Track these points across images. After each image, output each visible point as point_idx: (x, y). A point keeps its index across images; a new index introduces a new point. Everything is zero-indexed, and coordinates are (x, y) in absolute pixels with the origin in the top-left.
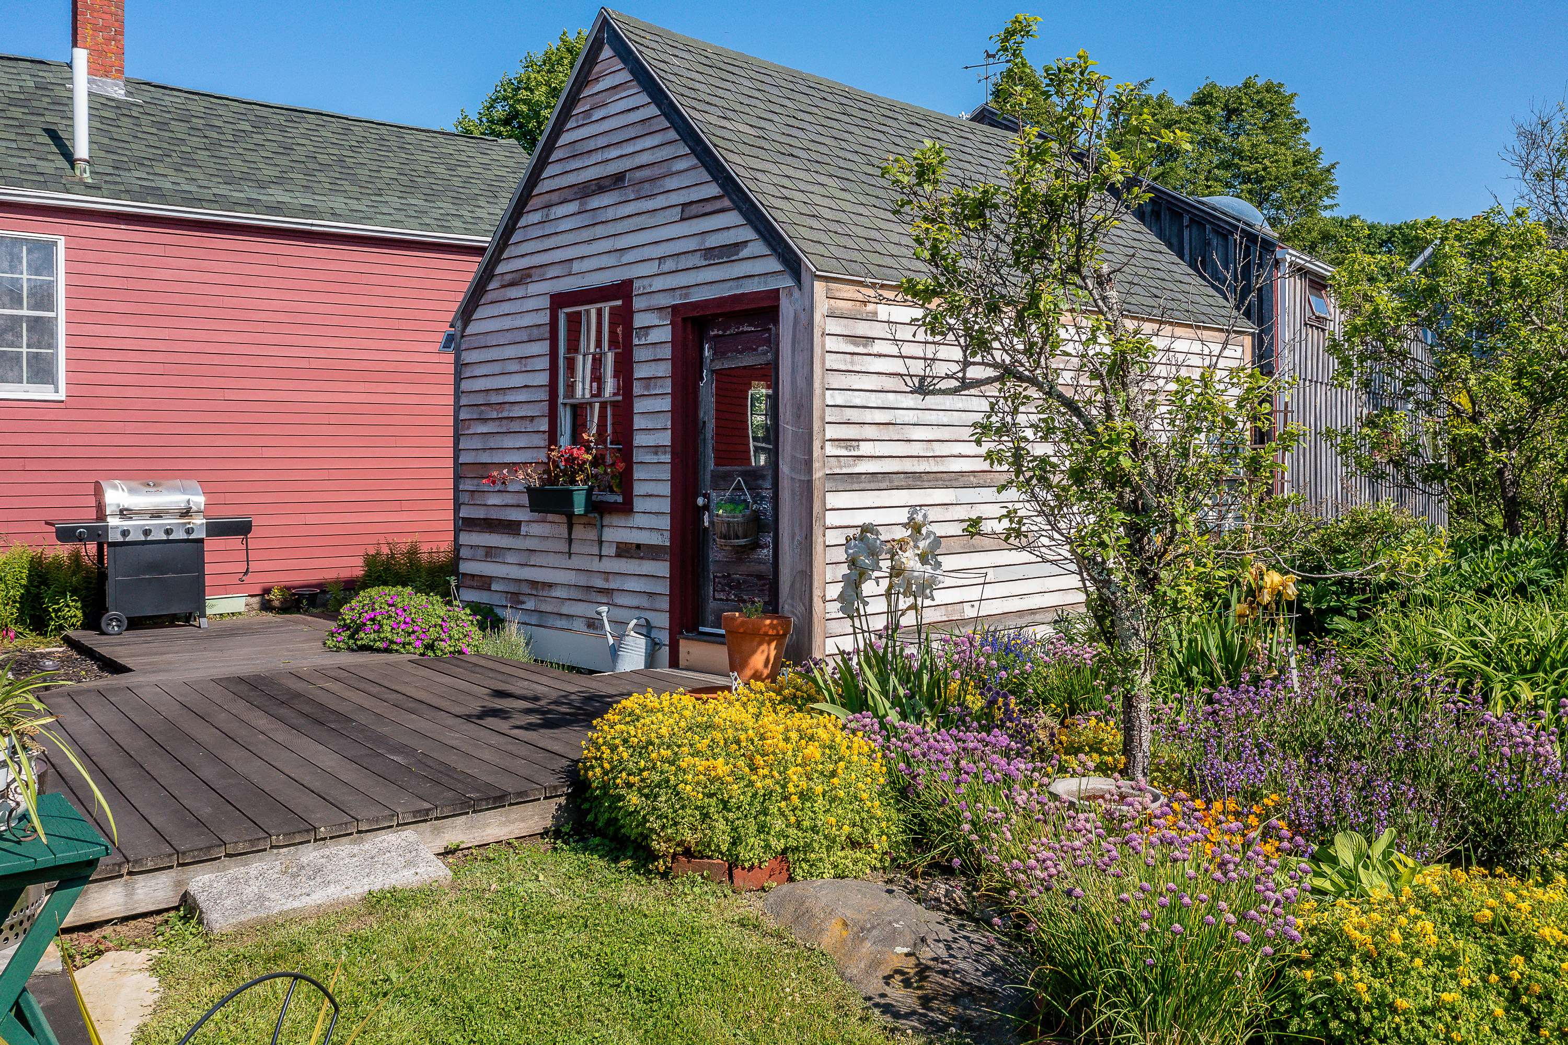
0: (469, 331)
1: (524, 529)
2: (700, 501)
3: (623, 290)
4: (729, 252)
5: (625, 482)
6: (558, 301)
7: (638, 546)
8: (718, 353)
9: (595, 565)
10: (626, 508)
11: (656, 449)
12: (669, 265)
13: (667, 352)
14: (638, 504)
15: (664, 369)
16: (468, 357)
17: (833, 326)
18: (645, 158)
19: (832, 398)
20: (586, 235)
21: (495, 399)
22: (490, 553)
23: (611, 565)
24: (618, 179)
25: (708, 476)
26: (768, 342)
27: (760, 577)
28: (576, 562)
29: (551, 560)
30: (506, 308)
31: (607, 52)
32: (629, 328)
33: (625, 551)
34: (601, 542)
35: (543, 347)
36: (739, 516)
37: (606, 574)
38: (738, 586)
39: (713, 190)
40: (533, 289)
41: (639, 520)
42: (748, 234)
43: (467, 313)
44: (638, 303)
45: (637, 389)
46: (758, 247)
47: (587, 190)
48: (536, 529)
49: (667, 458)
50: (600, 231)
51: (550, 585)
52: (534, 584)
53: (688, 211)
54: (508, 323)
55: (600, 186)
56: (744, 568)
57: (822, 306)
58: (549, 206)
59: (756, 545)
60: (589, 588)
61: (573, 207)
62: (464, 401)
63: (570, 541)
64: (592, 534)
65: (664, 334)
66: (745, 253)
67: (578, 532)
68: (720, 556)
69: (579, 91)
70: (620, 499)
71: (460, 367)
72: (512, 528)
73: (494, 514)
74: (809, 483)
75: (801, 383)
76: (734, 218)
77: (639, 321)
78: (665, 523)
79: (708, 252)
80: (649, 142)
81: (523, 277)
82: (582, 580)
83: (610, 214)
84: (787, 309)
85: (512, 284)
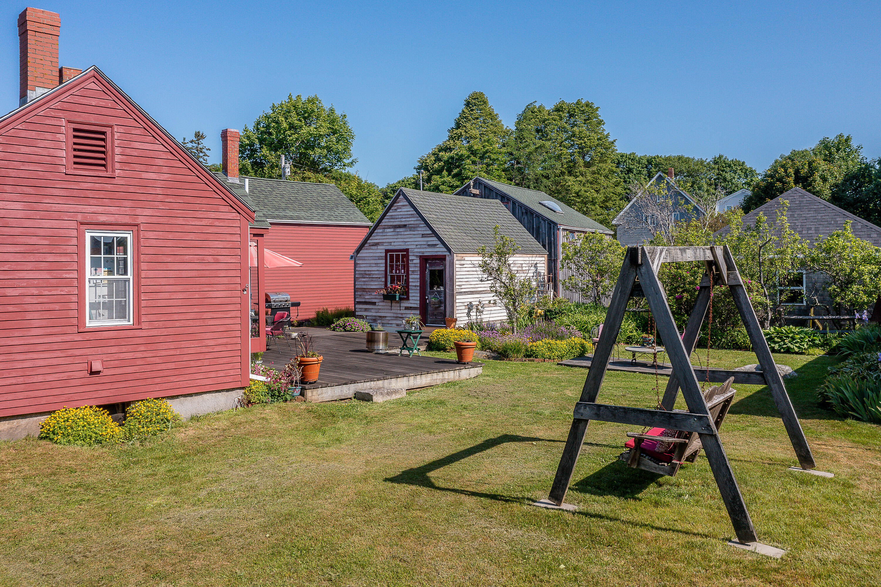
0: (358, 255)
1: (377, 304)
2: (427, 297)
3: (407, 250)
4: (434, 245)
5: (407, 293)
6: (387, 251)
7: (411, 307)
8: (430, 266)
9: (399, 312)
10: (408, 299)
11: (415, 286)
12: (418, 247)
13: (419, 265)
14: (410, 298)
15: (418, 269)
16: (358, 262)
17: (457, 262)
18: (412, 222)
19: (457, 277)
20: (396, 237)
21: (367, 273)
22: (366, 310)
23: (402, 312)
24: (405, 226)
25: (428, 292)
26: (443, 264)
27: (441, 313)
28: (393, 311)
29: (386, 311)
30: (371, 251)
31: (401, 197)
32: (408, 260)
33: (407, 308)
34: (400, 306)
35: (384, 261)
36: (437, 300)
37: (402, 314)
38: (435, 315)
39: (430, 232)
40: (379, 247)
41: (411, 301)
42: (439, 243)
43: (358, 251)
44: (410, 254)
45: (410, 273)
46: (441, 246)
47: (395, 227)
48: (381, 304)
49: (419, 288)
50: (399, 236)
51: (385, 317)
52: (380, 317)
53: (423, 236)
54: (371, 255)
55: (400, 227)
56: (437, 311)
57: (455, 258)
58: (384, 229)
59: (440, 306)
60: (397, 317)
61: (392, 230)
62: (357, 273)
63: (391, 306)
64: (398, 305)
65: (417, 261)
66: (438, 246)
67: (394, 304)
68: (431, 309)
69: (394, 204)
70: (405, 297)
71: (355, 265)
72: (374, 304)
73: (367, 301)
74: (453, 294)
75: (451, 274)
76: (435, 239)
77: (410, 258)
78: (418, 302)
79: (429, 245)
80: (413, 219)
81: (377, 244)
82: (395, 315)
83: (403, 233)
84: (447, 258)
85: (372, 245)
